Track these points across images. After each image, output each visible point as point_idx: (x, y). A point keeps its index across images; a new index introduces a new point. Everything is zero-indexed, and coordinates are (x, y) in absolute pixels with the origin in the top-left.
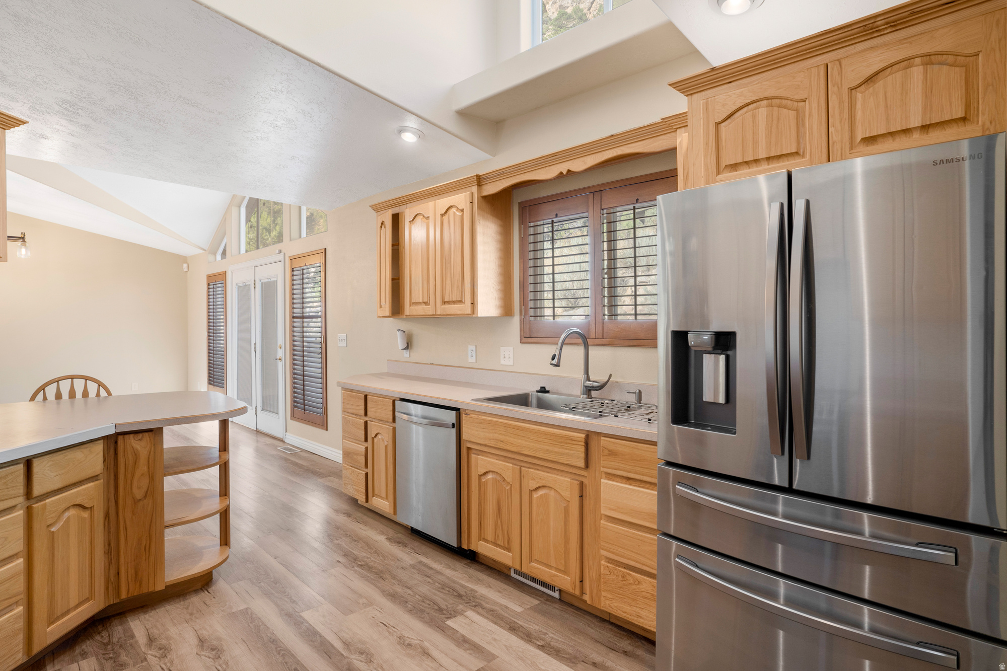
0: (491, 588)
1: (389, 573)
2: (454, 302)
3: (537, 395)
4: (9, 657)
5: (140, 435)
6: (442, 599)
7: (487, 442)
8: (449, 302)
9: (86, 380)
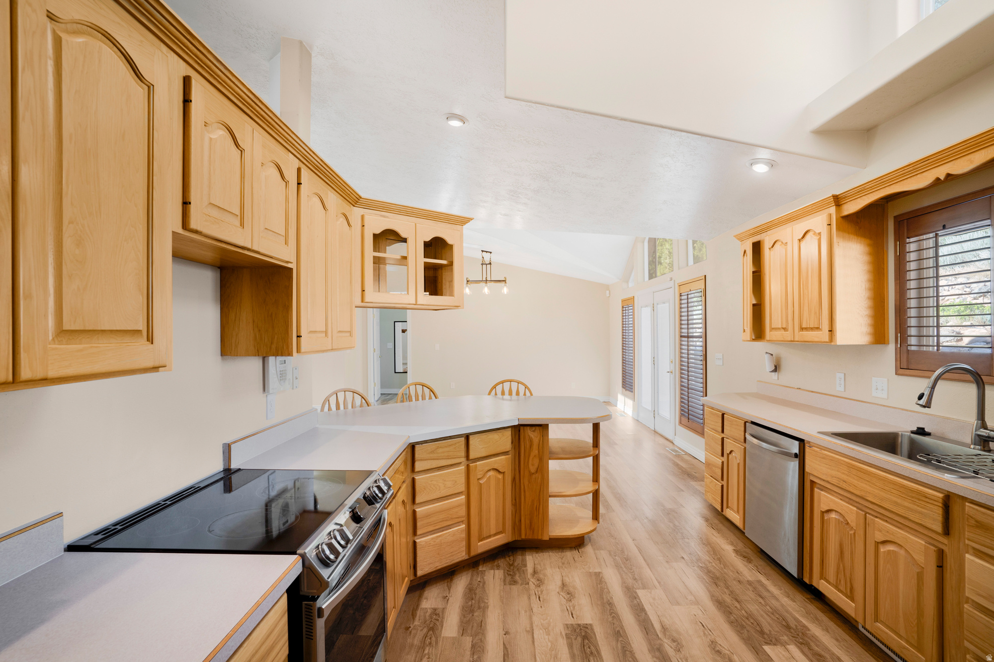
0: (828, 632)
1: (724, 582)
2: (812, 329)
3: (910, 435)
4: (458, 553)
5: (534, 428)
6: (766, 623)
7: (829, 479)
8: (806, 329)
9: (518, 383)
